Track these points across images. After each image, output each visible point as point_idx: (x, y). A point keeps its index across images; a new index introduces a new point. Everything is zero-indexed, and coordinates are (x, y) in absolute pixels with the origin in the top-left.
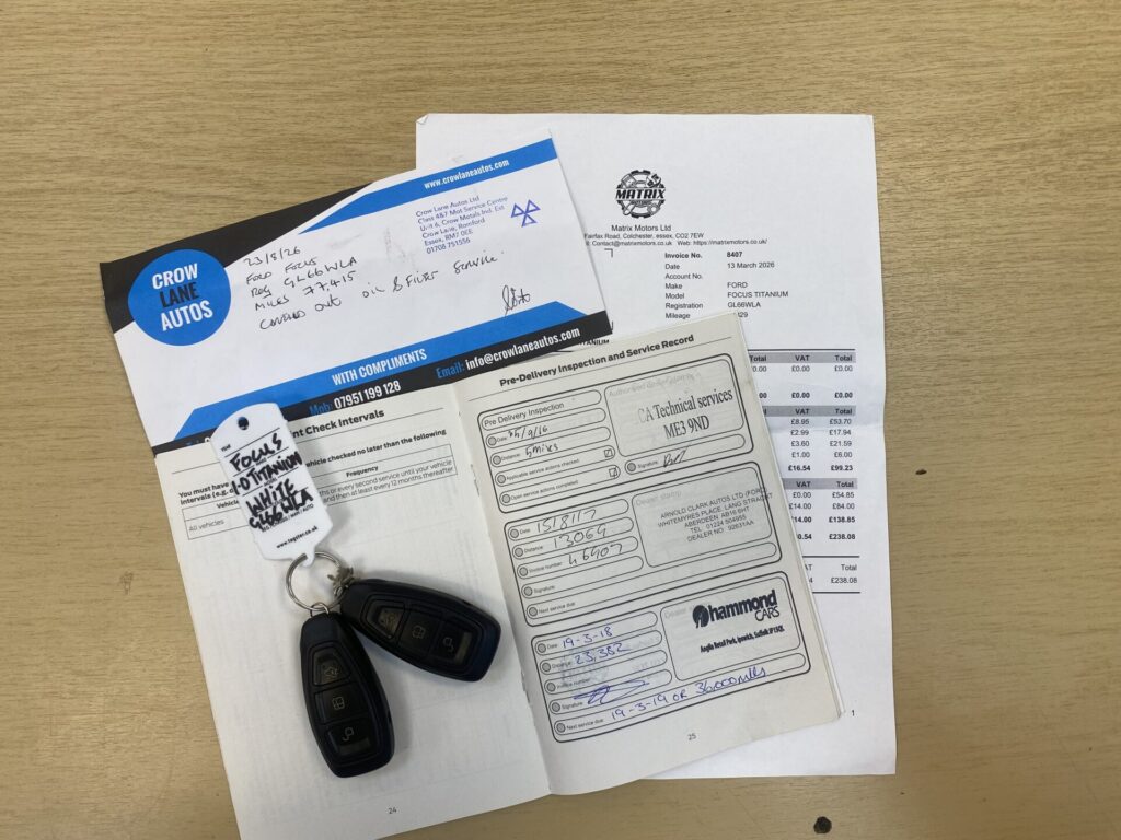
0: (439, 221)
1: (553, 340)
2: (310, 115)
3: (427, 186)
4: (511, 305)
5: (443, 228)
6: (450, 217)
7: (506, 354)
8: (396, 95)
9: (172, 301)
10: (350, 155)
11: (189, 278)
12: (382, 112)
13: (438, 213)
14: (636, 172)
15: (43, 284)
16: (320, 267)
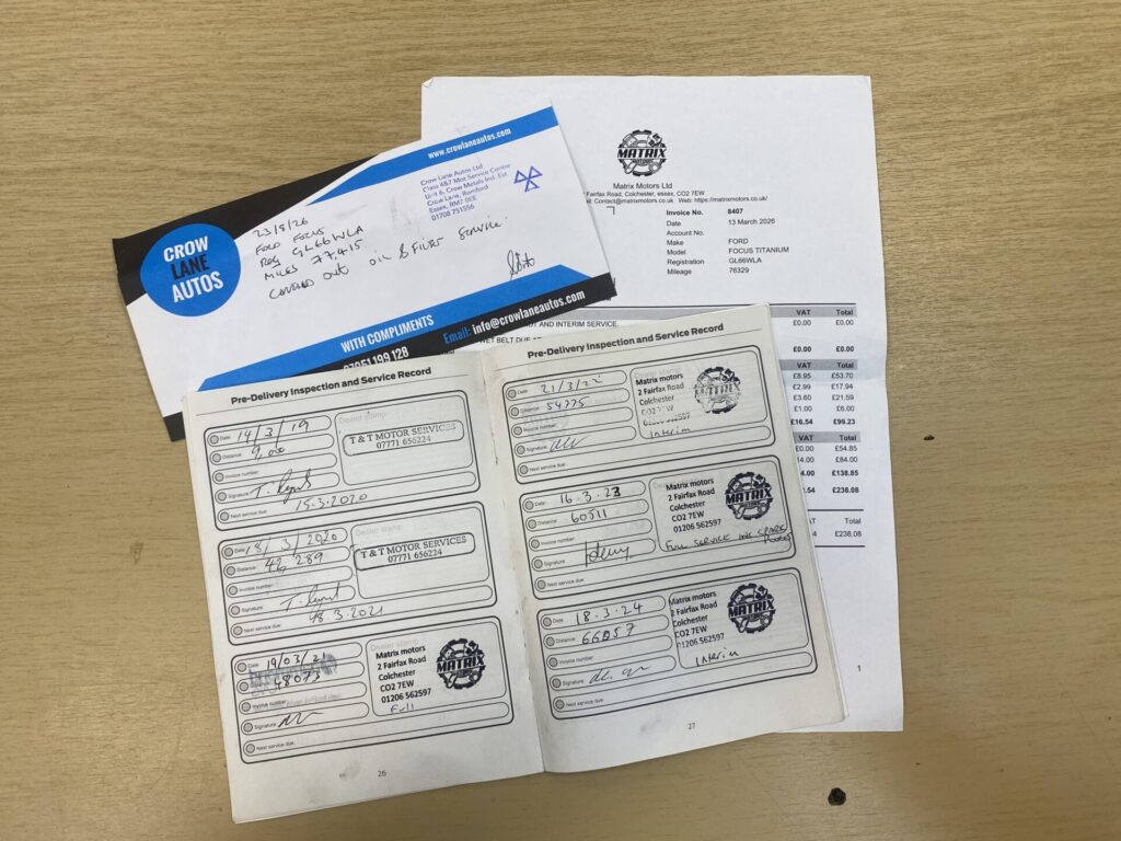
0: (444, 189)
1: (558, 303)
2: (319, 94)
3: (431, 156)
4: (515, 269)
5: (448, 195)
6: (453, 185)
7: (512, 318)
8: (403, 74)
10: (359, 132)
11: (200, 250)
12: (389, 90)
13: (443, 181)
14: (637, 132)
16: (328, 236)
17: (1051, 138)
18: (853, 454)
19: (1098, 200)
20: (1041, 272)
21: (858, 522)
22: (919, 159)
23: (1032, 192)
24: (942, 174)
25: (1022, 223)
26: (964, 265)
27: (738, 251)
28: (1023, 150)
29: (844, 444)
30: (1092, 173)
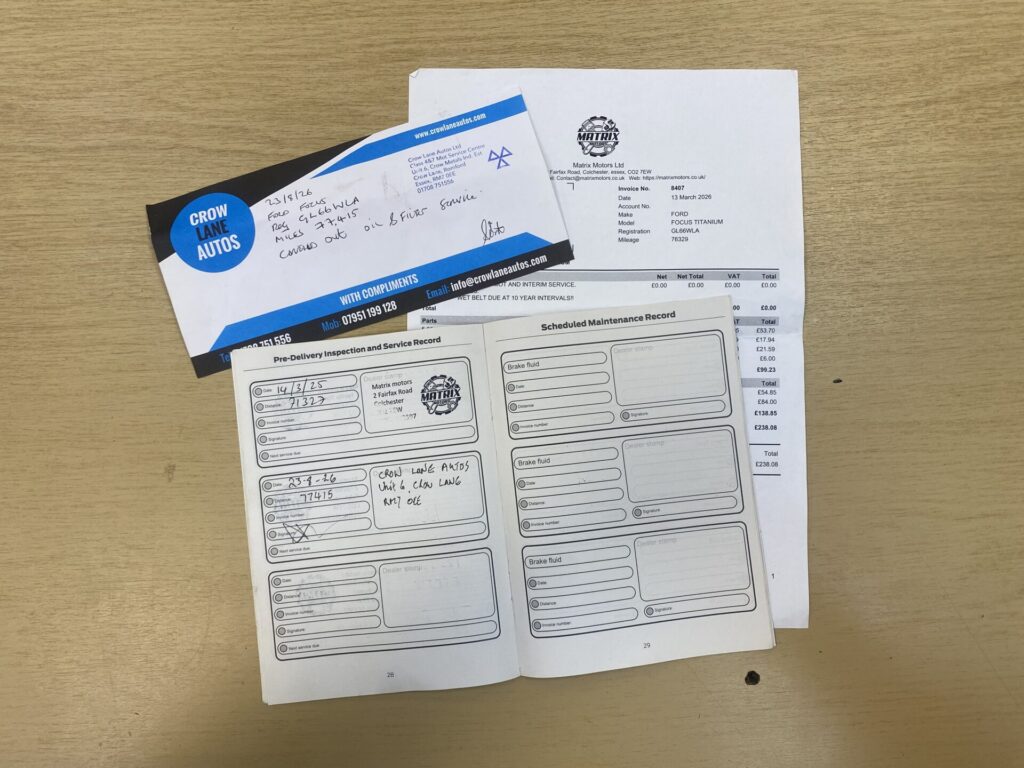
0: (428, 165)
1: (524, 265)
3: (417, 136)
4: (488, 236)
5: (431, 171)
6: (436, 162)
7: (485, 278)
8: (391, 65)
9: (206, 235)
10: (353, 115)
11: (220, 216)
12: (379, 79)
13: (427, 158)
14: (594, 118)
15: (99, 226)
16: (329, 206)
17: (950, 123)
18: (773, 397)
19: (991, 177)
20: (937, 240)
21: (776, 454)
22: (836, 141)
23: (932, 170)
24: (855, 154)
25: (924, 196)
26: (871, 232)
27: (680, 222)
28: (927, 133)
29: (765, 389)
30: (986, 153)
